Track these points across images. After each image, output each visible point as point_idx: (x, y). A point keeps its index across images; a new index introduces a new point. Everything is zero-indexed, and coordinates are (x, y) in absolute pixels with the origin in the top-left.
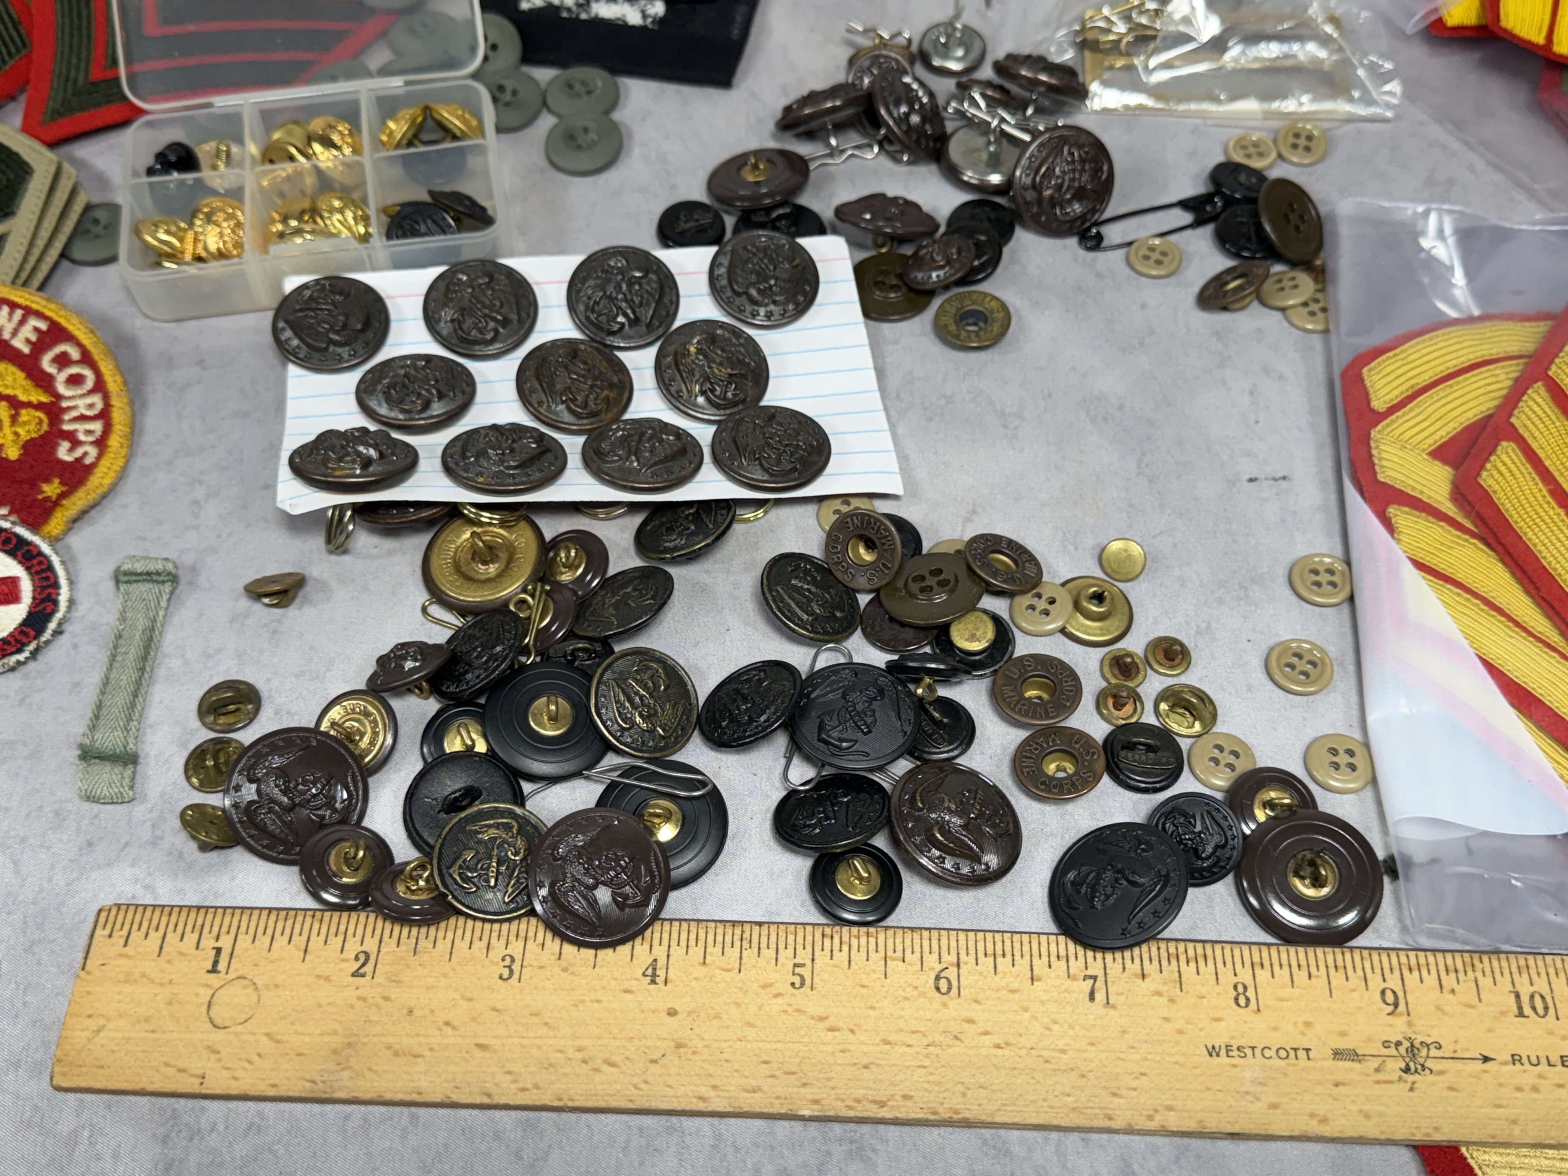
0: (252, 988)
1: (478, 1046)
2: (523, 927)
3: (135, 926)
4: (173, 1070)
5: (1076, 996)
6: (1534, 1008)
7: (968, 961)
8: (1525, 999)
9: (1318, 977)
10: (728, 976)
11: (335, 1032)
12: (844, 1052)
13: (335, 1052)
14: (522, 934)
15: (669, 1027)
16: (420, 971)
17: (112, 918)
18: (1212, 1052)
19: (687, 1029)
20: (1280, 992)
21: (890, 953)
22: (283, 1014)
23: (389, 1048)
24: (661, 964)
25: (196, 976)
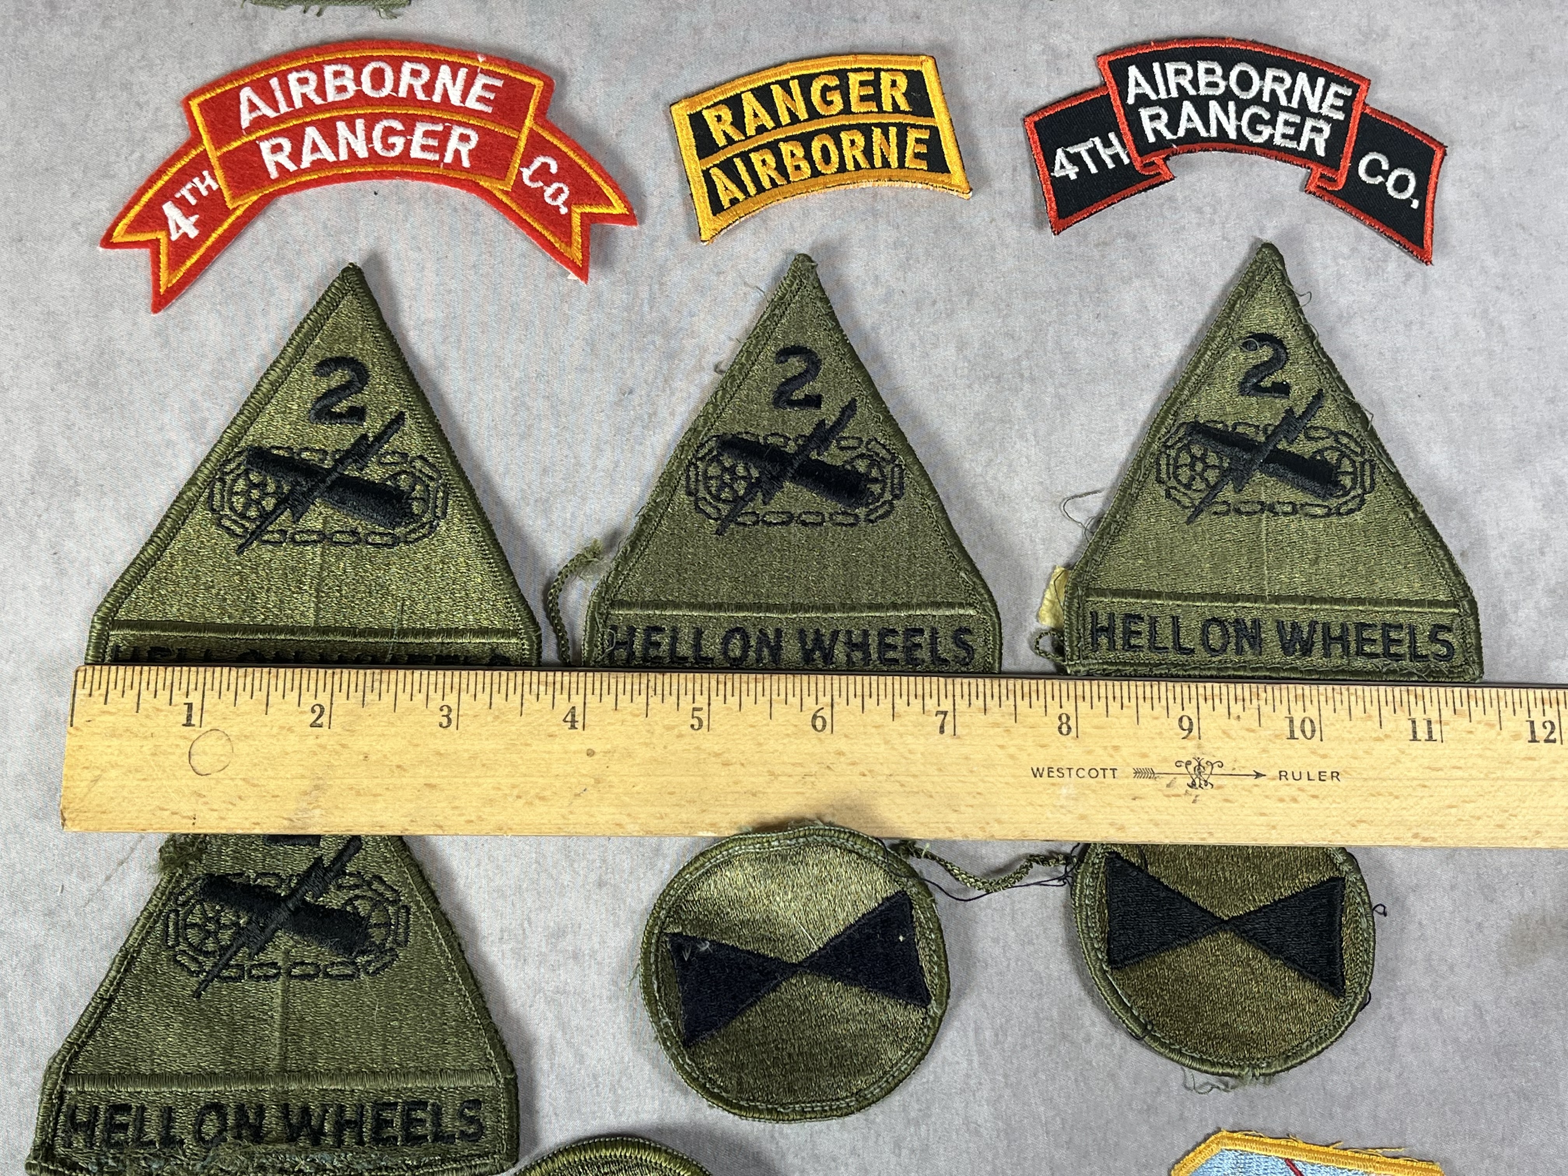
0: (225, 738)
1: (427, 785)
2: (456, 680)
3: (112, 685)
4: (167, 813)
5: (929, 729)
6: (1303, 732)
7: (840, 702)
8: (1297, 723)
9: (1128, 707)
10: (637, 721)
11: (303, 777)
12: (736, 783)
13: (305, 793)
14: (456, 686)
15: (588, 766)
16: (370, 721)
17: (89, 678)
18: (1037, 773)
19: (604, 767)
20: (1096, 721)
21: (774, 697)
22: (256, 761)
23: (351, 789)
24: (579, 711)
25: (174, 730)
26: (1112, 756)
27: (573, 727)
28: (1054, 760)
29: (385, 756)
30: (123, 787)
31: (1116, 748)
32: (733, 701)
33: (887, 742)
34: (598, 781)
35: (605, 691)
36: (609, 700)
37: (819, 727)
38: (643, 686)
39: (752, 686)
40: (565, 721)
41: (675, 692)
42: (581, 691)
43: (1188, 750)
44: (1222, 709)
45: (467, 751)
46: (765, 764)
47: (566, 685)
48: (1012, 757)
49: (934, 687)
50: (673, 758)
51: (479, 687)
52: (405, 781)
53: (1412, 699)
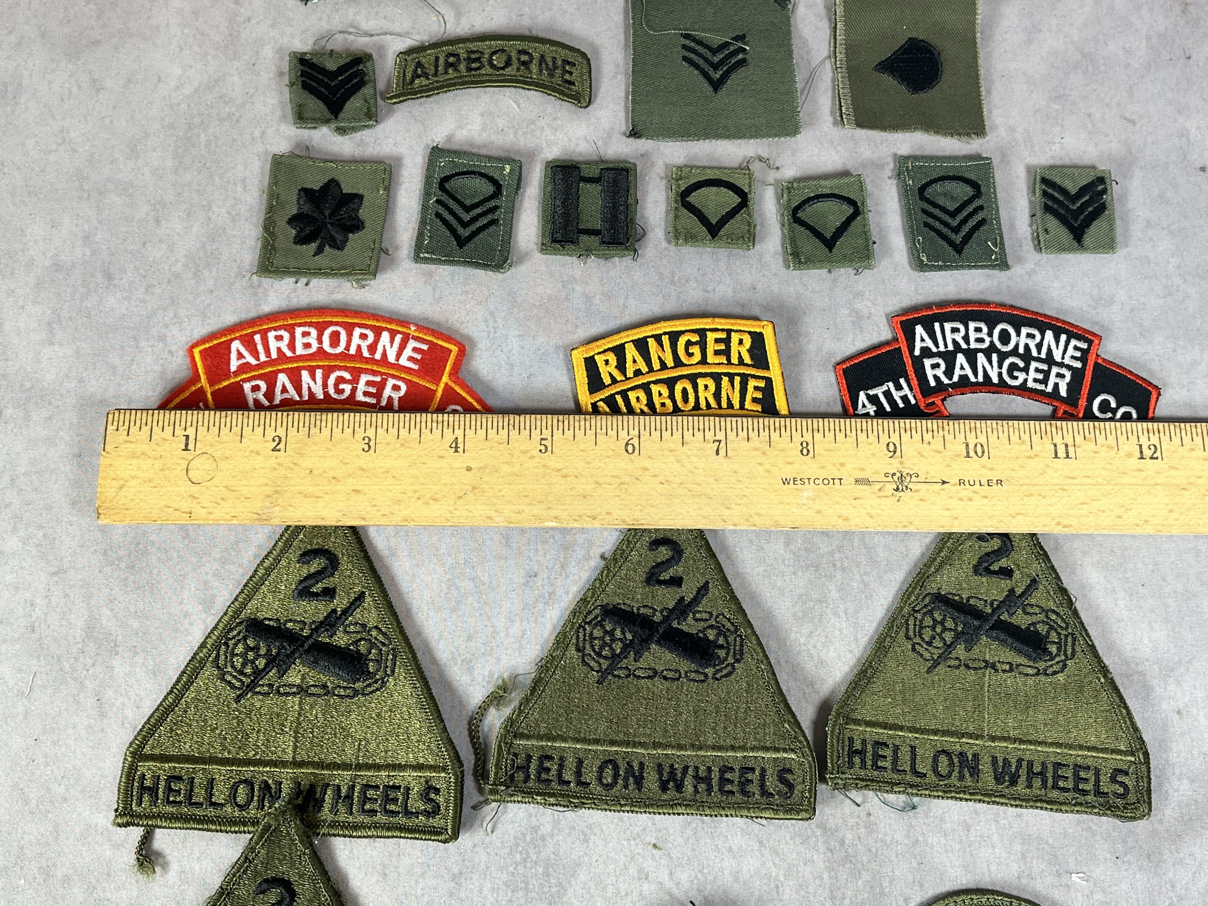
0: (212, 459)
1: (354, 490)
2: (374, 419)
3: (132, 423)
4: (171, 509)
5: (709, 452)
6: (976, 452)
7: (645, 434)
8: (971, 447)
9: (850, 436)
10: (502, 447)
11: (267, 485)
12: (572, 489)
13: (269, 496)
14: (374, 424)
15: (468, 477)
16: (314, 447)
17: (116, 418)
18: (785, 482)
19: (479, 479)
20: (827, 446)
21: (598, 430)
22: (234, 474)
23: (301, 493)
24: (461, 440)
25: (176, 453)
26: (839, 470)
27: (456, 451)
28: (798, 473)
29: (324, 471)
30: (140, 492)
31: (842, 465)
32: (569, 434)
33: (678, 461)
34: (474, 488)
35: (479, 427)
36: (482, 433)
37: (630, 451)
38: (506, 424)
39: (582, 423)
40: (450, 447)
41: (528, 427)
42: (462, 427)
43: (894, 466)
44: (917, 437)
45: (381, 467)
46: (592, 476)
47: (451, 423)
48: (768, 471)
49: (712, 423)
50: (527, 472)
51: (391, 424)
52: (338, 487)
53: (1054, 429)
